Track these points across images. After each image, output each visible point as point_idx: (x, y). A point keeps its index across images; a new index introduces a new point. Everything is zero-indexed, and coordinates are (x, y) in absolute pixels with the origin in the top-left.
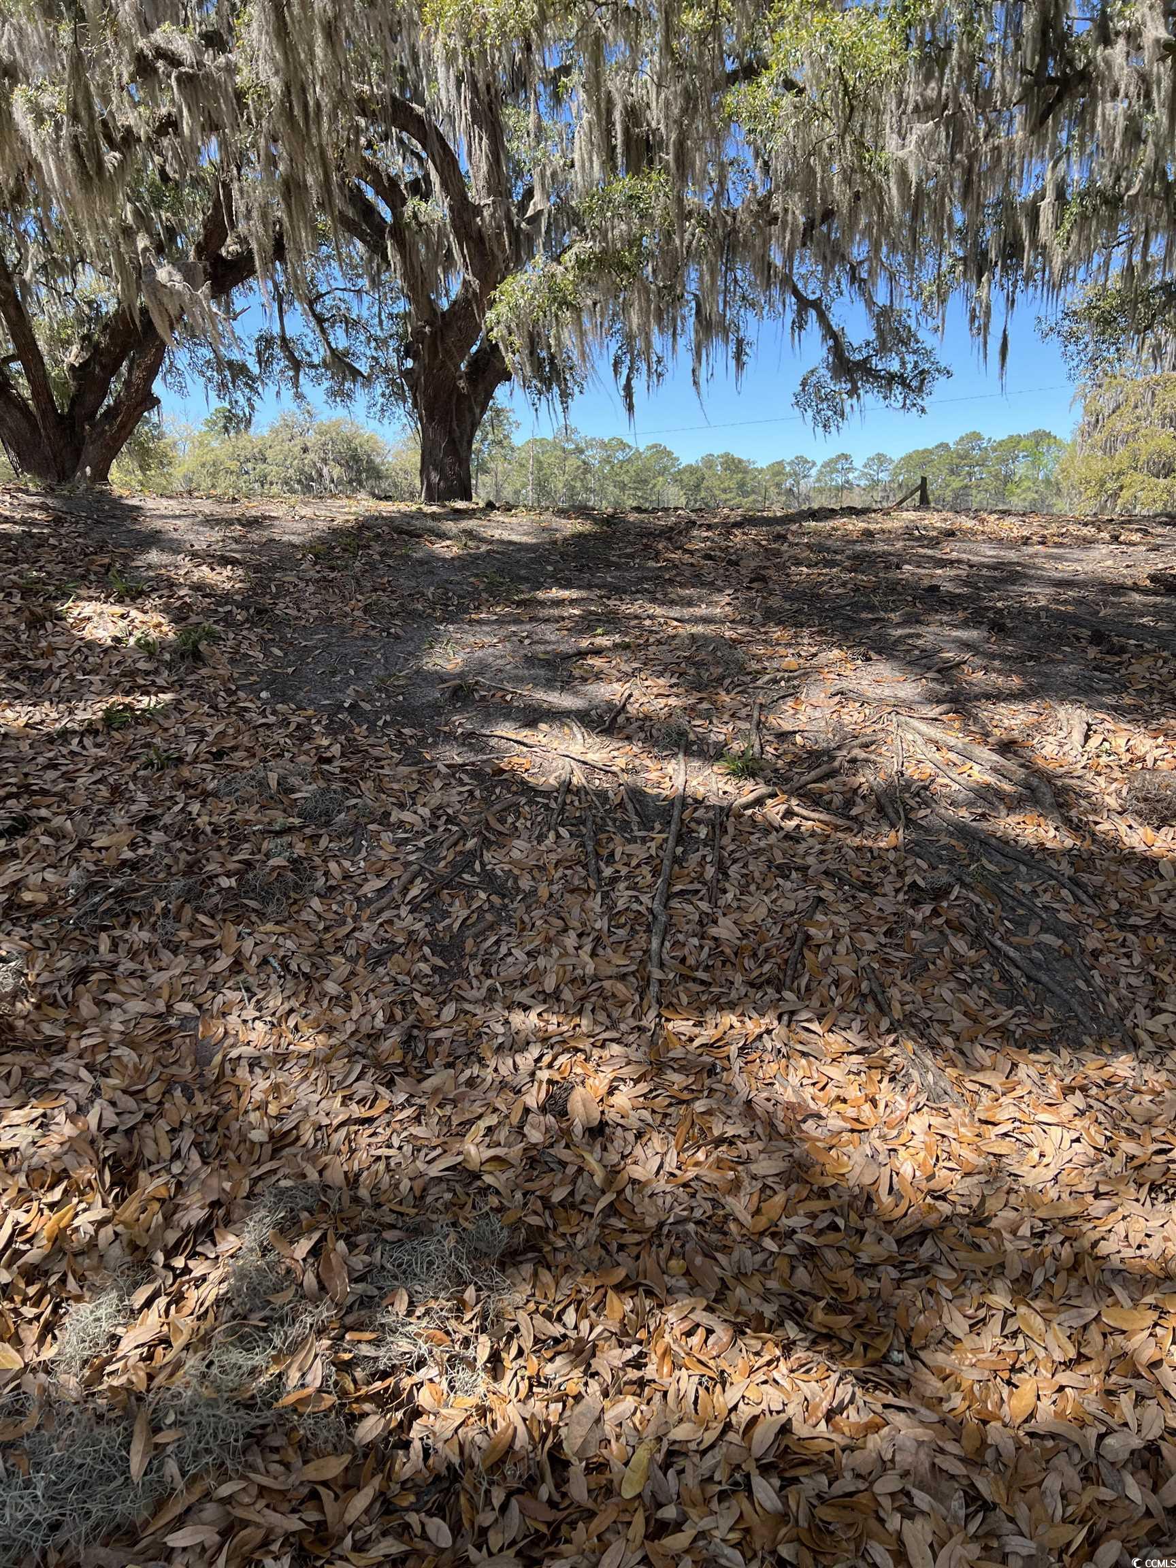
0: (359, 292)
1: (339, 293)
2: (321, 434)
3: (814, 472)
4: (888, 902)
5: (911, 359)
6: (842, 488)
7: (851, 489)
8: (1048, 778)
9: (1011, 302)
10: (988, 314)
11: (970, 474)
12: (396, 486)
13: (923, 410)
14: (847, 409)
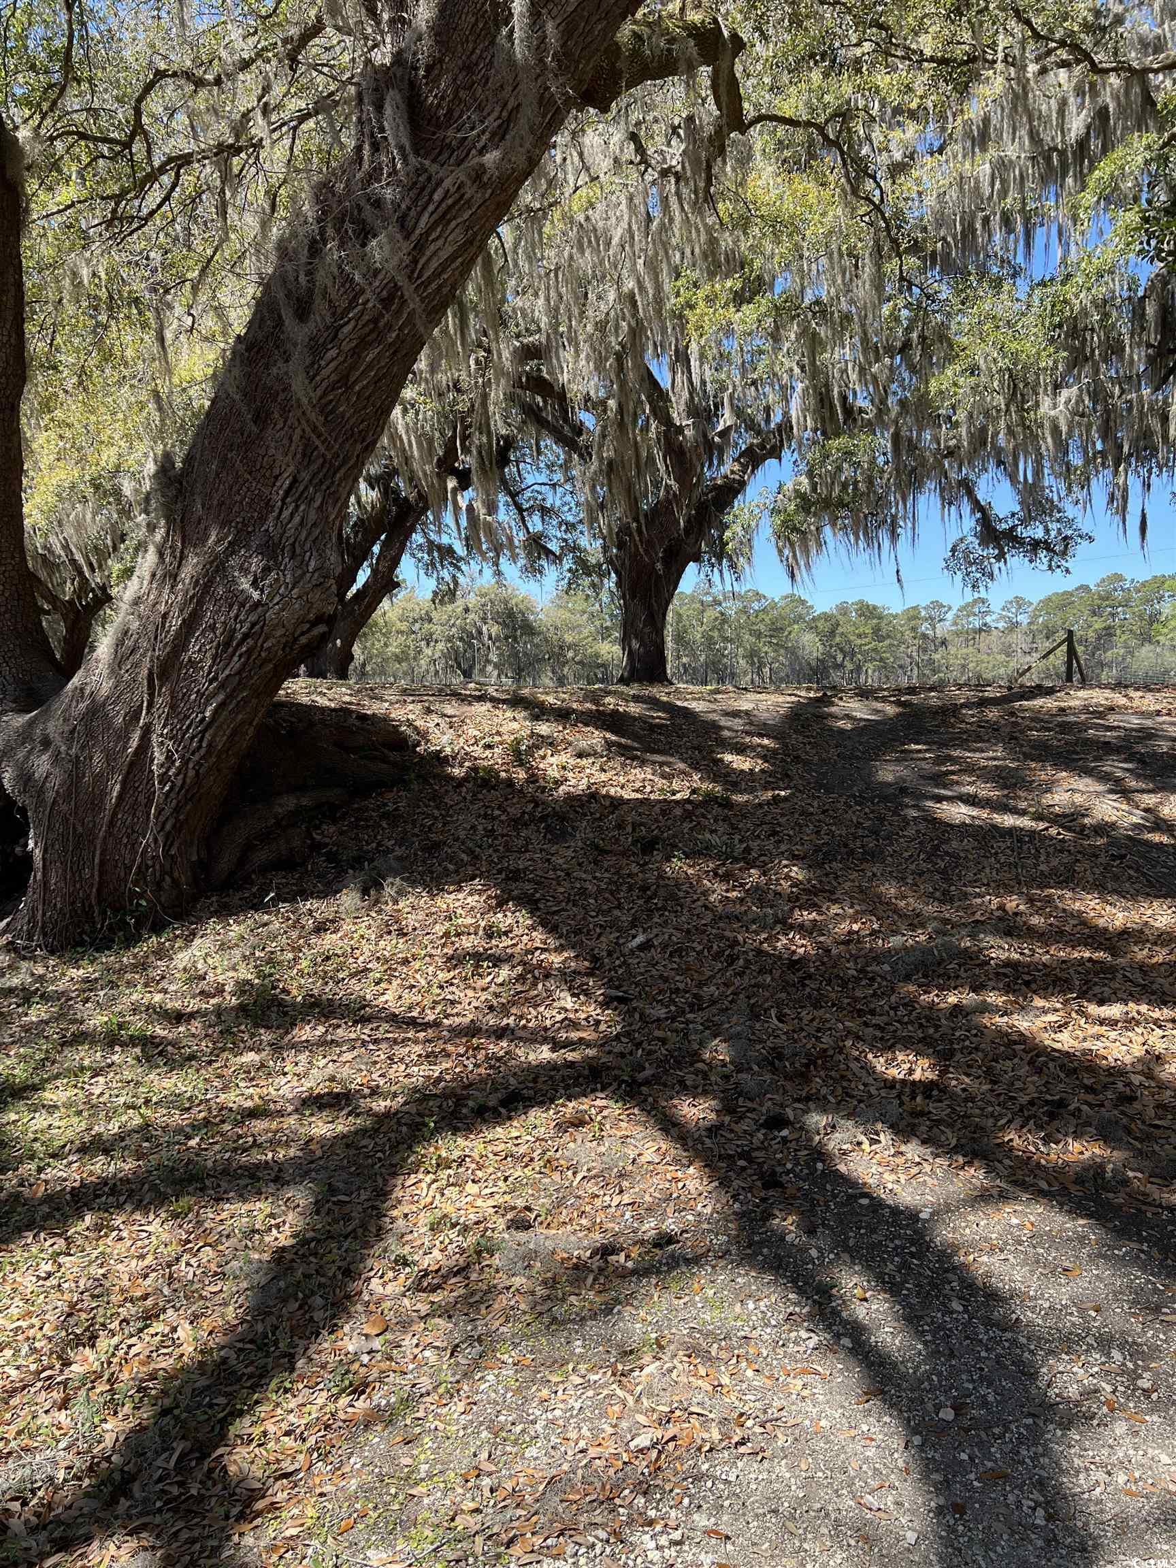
0: (554, 486)
1: (536, 487)
2: (482, 596)
3: (950, 616)
4: (1103, 859)
5: (1053, 526)
6: (980, 630)
7: (989, 632)
8: (1165, 821)
9: (1147, 486)
10: (1125, 499)
11: (1113, 615)
12: (546, 640)
13: (1067, 571)
14: (996, 572)
